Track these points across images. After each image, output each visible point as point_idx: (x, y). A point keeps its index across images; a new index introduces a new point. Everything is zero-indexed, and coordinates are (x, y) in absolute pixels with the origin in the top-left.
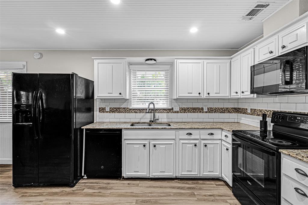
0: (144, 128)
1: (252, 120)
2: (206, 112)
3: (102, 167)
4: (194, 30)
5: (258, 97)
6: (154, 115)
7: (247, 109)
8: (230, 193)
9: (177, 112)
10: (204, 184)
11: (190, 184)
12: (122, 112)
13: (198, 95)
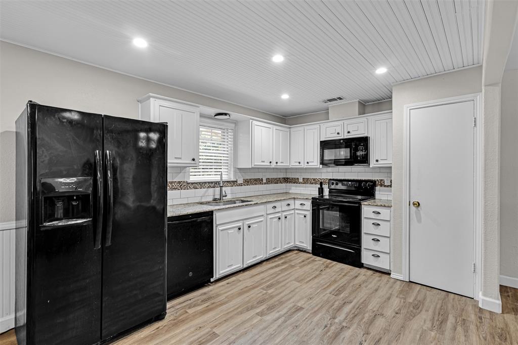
0: (239, 206)
1: (304, 189)
2: (265, 184)
3: (191, 274)
4: (285, 97)
5: (323, 167)
6: (221, 191)
7: (298, 179)
8: (311, 255)
9: (241, 185)
10: (287, 257)
11: (278, 261)
12: (175, 189)
13: (269, 164)
